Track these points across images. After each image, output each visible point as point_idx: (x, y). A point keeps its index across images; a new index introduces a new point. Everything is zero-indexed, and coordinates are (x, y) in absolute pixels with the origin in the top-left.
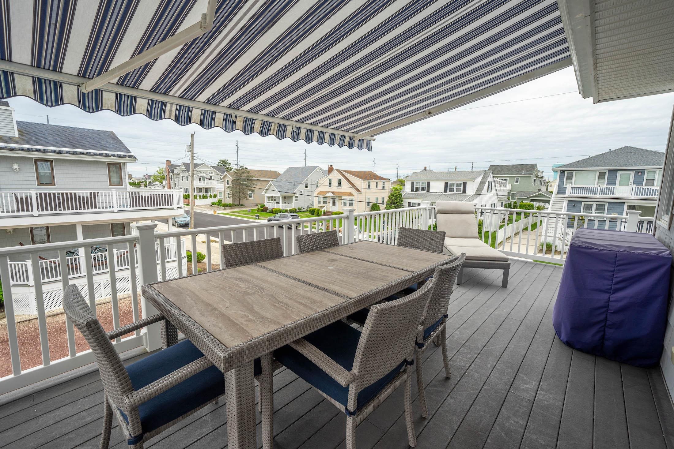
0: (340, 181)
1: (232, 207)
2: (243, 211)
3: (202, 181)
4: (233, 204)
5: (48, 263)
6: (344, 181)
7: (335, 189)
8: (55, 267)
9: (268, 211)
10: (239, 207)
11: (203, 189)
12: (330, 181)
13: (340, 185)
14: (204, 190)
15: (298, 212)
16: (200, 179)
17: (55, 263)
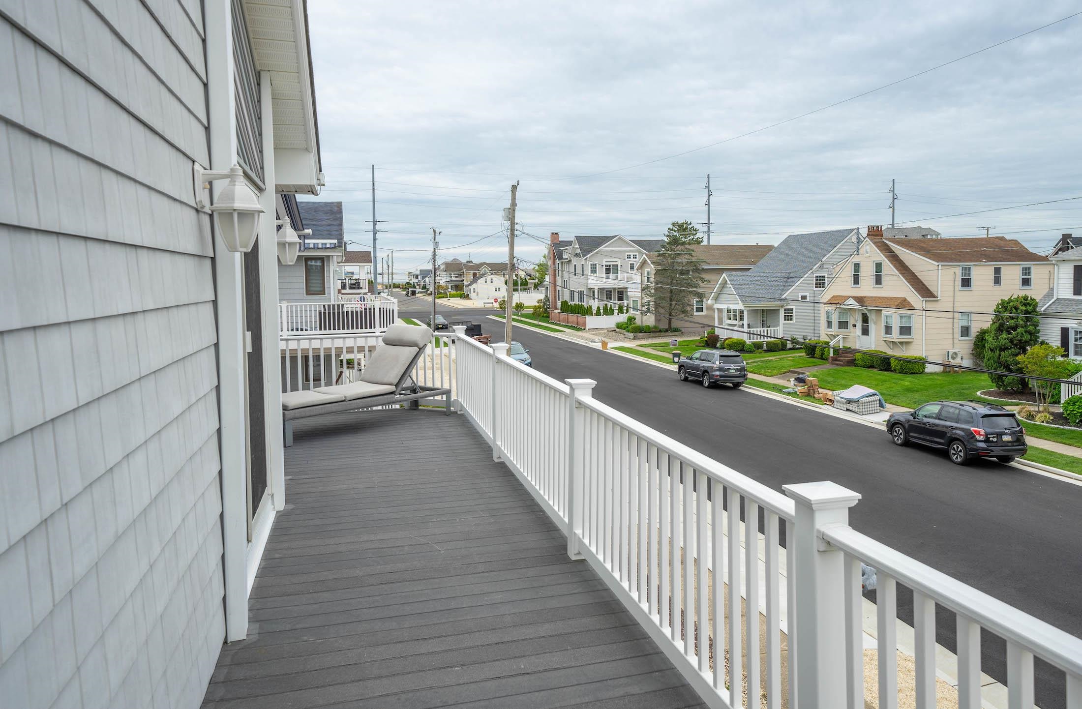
0: (879, 266)
1: (652, 334)
2: (660, 345)
3: (611, 275)
4: (655, 327)
6: (888, 267)
7: (867, 288)
9: (718, 345)
10: (667, 334)
11: (615, 292)
12: (857, 266)
13: (878, 280)
14: (615, 296)
15: (790, 349)
16: (608, 271)
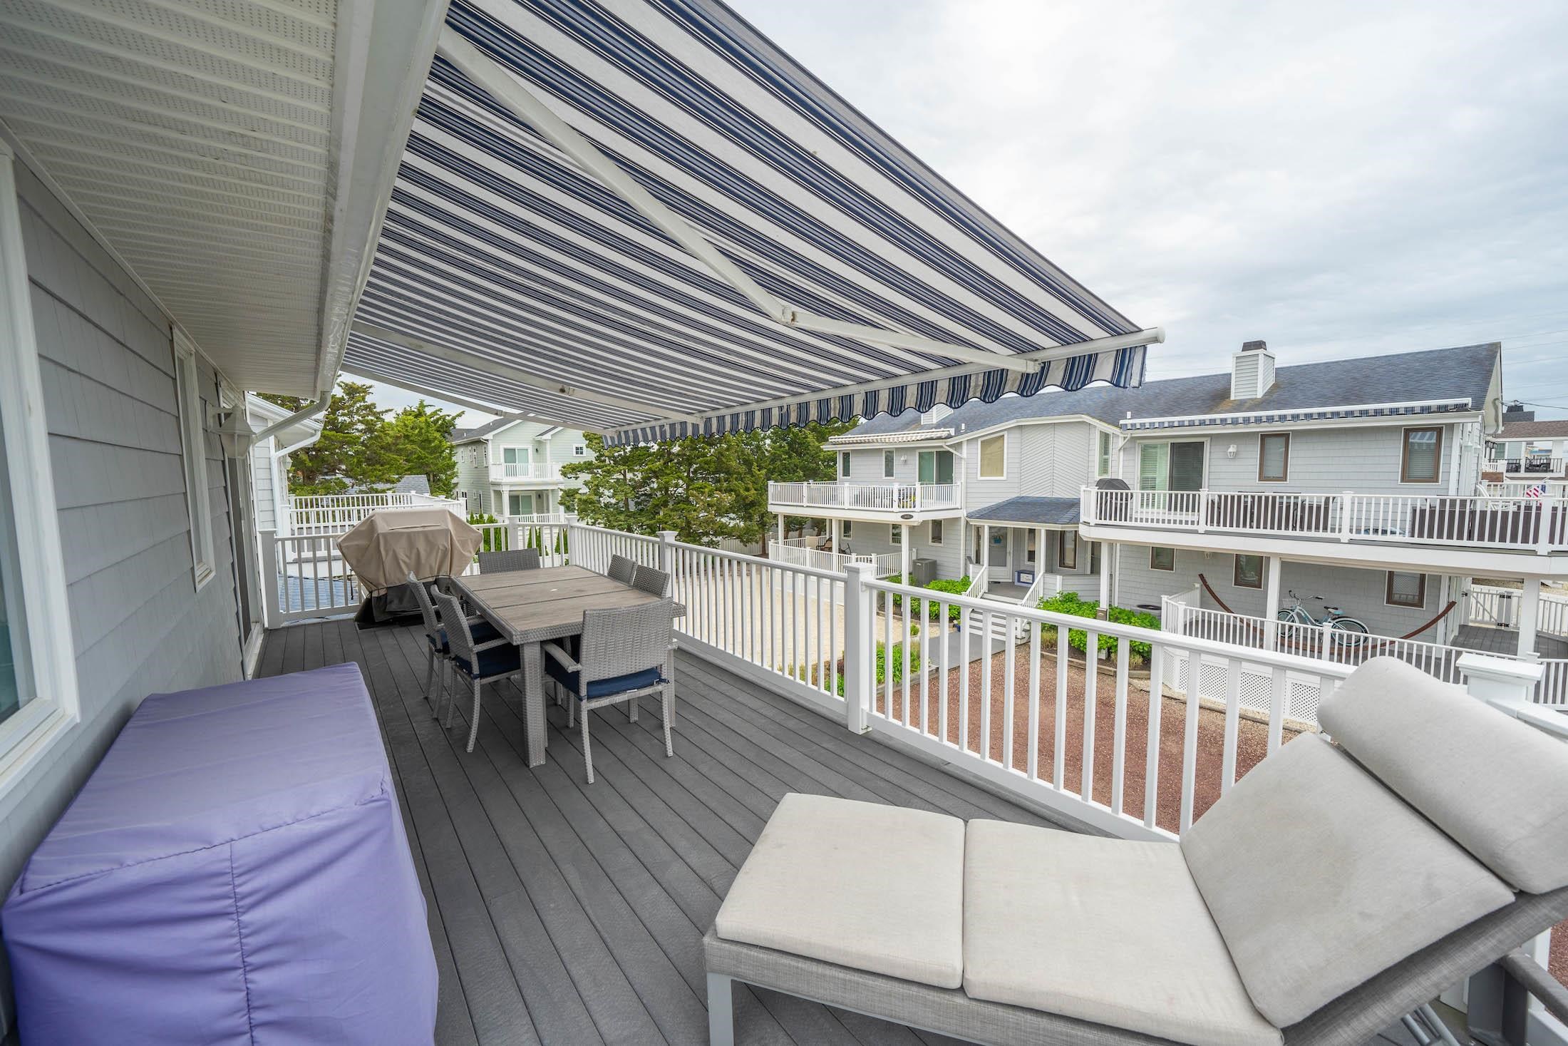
5: (1232, 618)
8: (1241, 628)
17: (1242, 621)
